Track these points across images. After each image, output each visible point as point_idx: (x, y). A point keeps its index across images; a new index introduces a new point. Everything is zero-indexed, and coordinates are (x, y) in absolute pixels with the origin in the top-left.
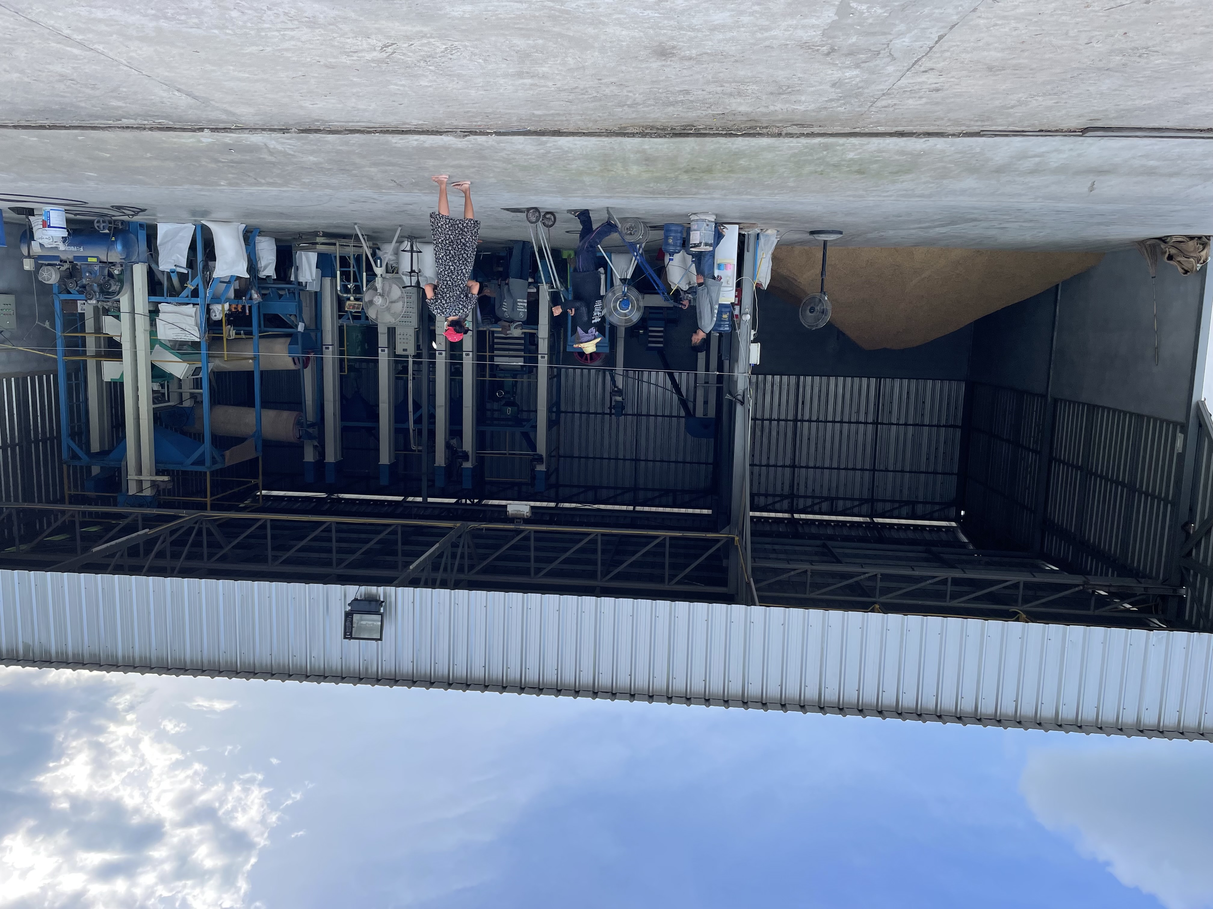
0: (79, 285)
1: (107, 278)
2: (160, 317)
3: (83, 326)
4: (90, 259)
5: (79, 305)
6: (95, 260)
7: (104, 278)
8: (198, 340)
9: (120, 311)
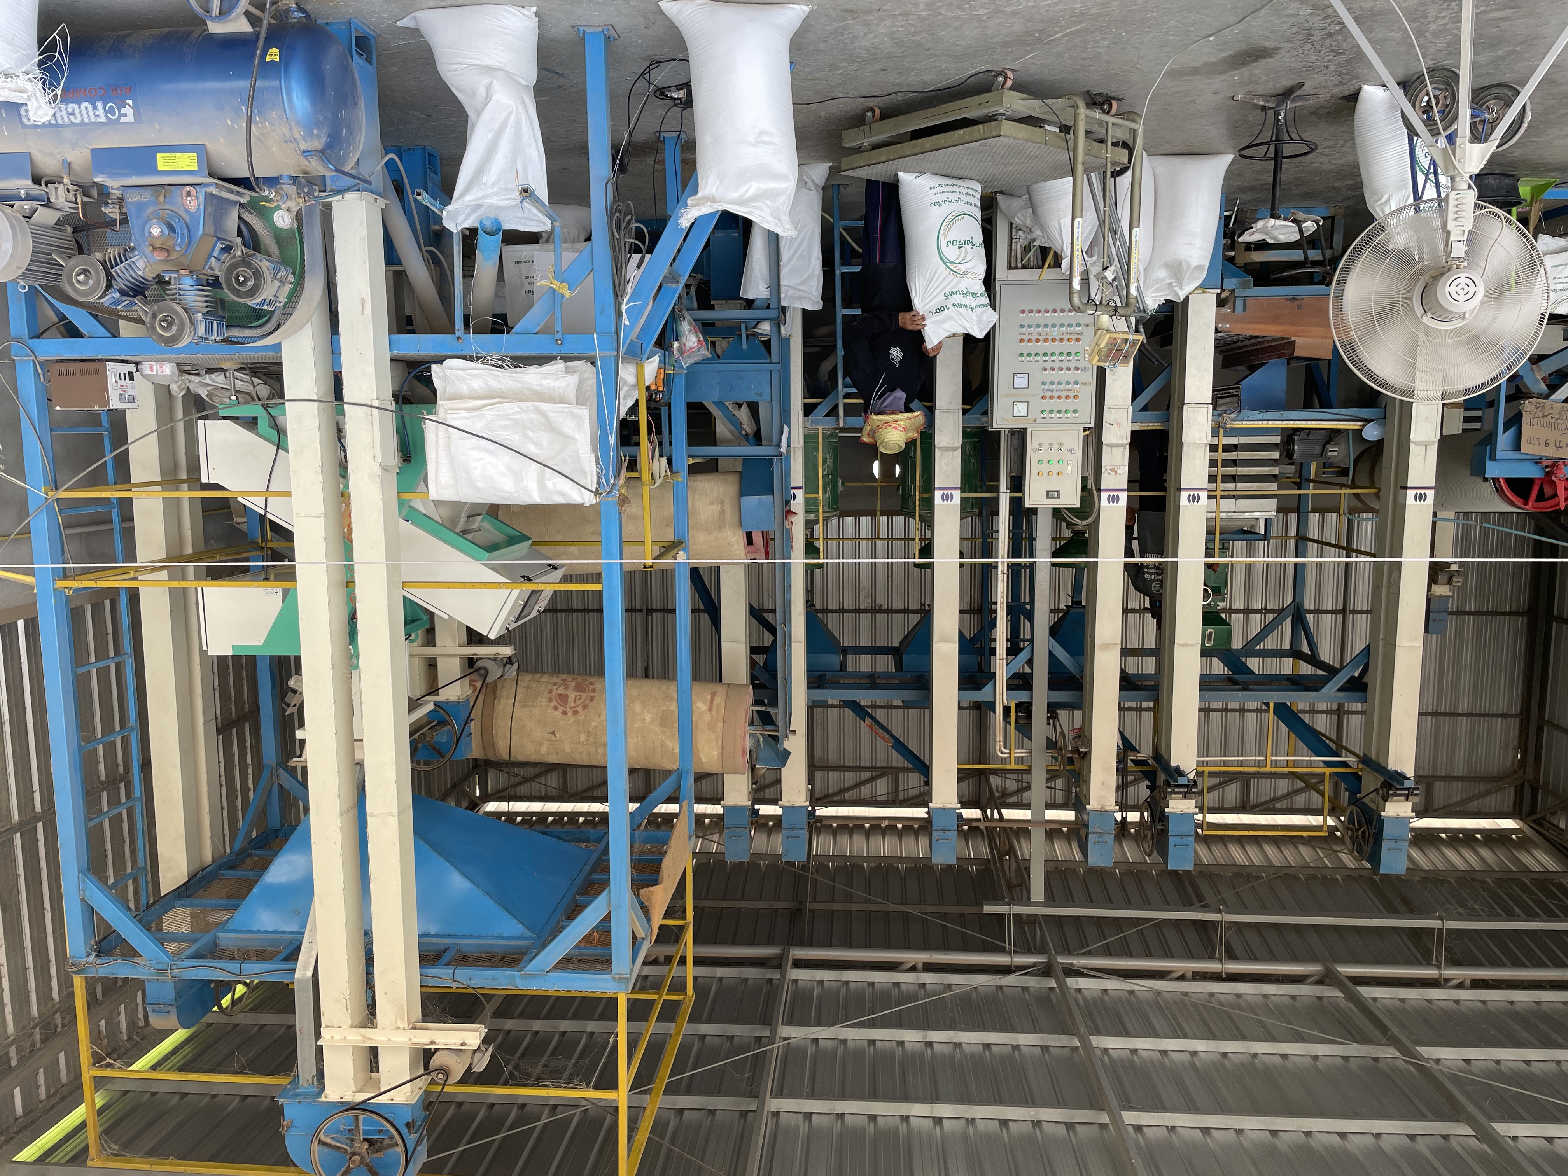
0: (119, 283)
1: (239, 251)
2: (441, 415)
3: (123, 463)
4: (163, 161)
5: (111, 379)
6: (187, 162)
7: (228, 249)
8: (587, 499)
9: (282, 396)
